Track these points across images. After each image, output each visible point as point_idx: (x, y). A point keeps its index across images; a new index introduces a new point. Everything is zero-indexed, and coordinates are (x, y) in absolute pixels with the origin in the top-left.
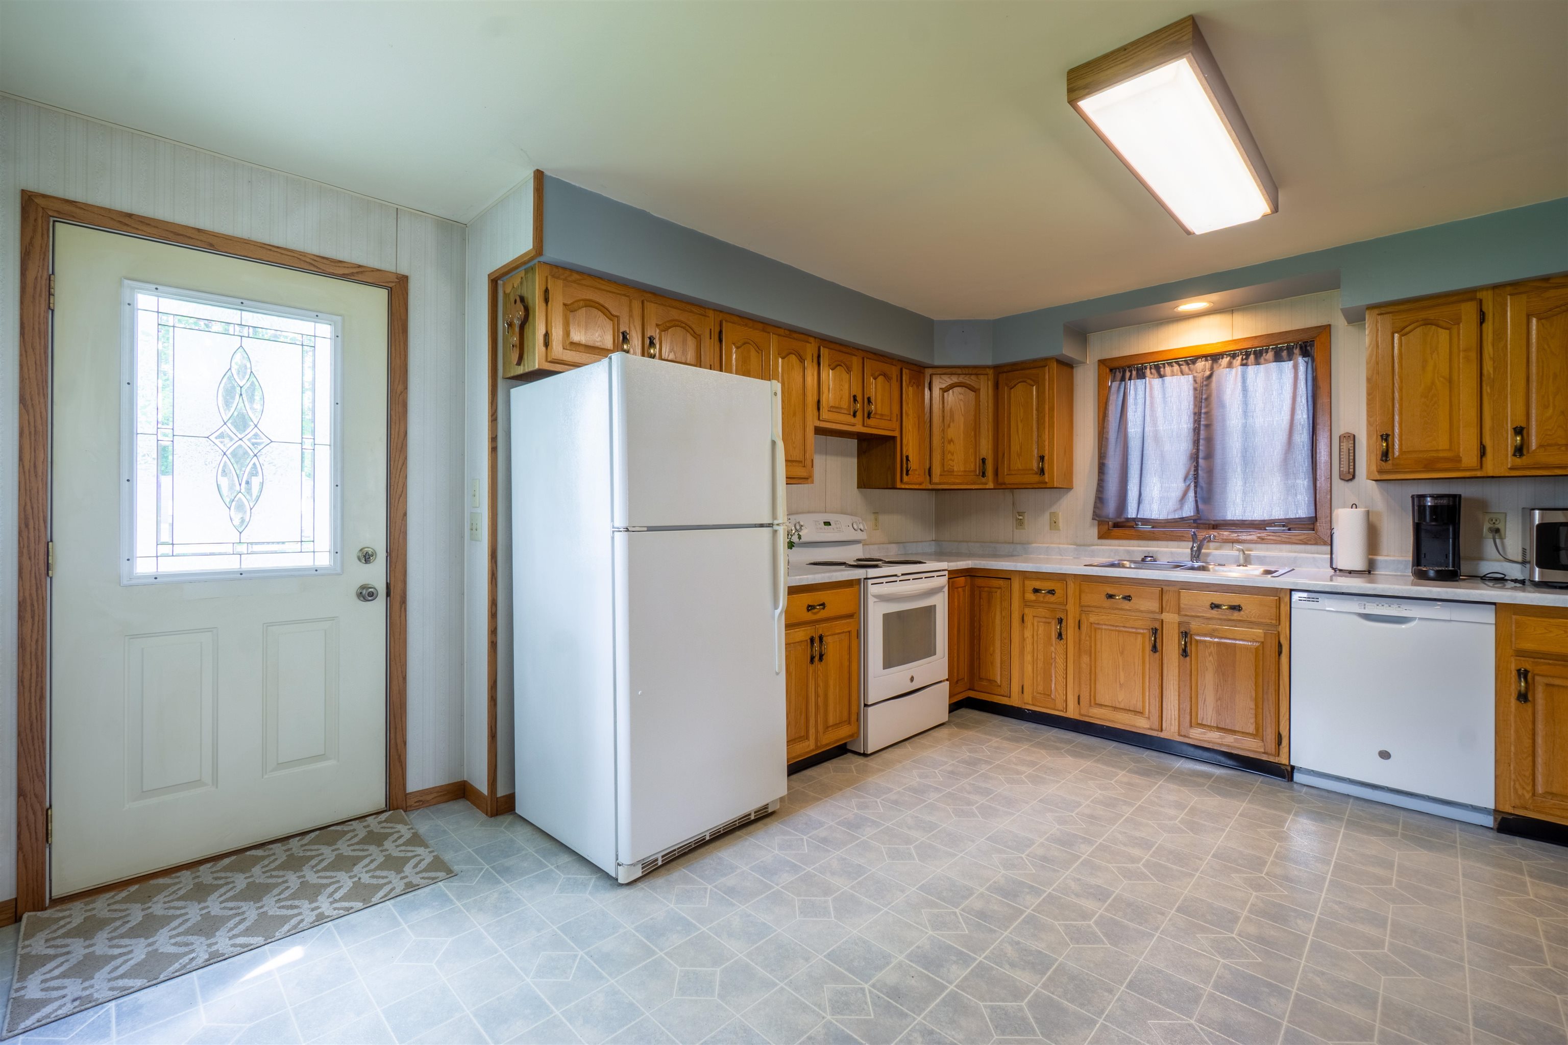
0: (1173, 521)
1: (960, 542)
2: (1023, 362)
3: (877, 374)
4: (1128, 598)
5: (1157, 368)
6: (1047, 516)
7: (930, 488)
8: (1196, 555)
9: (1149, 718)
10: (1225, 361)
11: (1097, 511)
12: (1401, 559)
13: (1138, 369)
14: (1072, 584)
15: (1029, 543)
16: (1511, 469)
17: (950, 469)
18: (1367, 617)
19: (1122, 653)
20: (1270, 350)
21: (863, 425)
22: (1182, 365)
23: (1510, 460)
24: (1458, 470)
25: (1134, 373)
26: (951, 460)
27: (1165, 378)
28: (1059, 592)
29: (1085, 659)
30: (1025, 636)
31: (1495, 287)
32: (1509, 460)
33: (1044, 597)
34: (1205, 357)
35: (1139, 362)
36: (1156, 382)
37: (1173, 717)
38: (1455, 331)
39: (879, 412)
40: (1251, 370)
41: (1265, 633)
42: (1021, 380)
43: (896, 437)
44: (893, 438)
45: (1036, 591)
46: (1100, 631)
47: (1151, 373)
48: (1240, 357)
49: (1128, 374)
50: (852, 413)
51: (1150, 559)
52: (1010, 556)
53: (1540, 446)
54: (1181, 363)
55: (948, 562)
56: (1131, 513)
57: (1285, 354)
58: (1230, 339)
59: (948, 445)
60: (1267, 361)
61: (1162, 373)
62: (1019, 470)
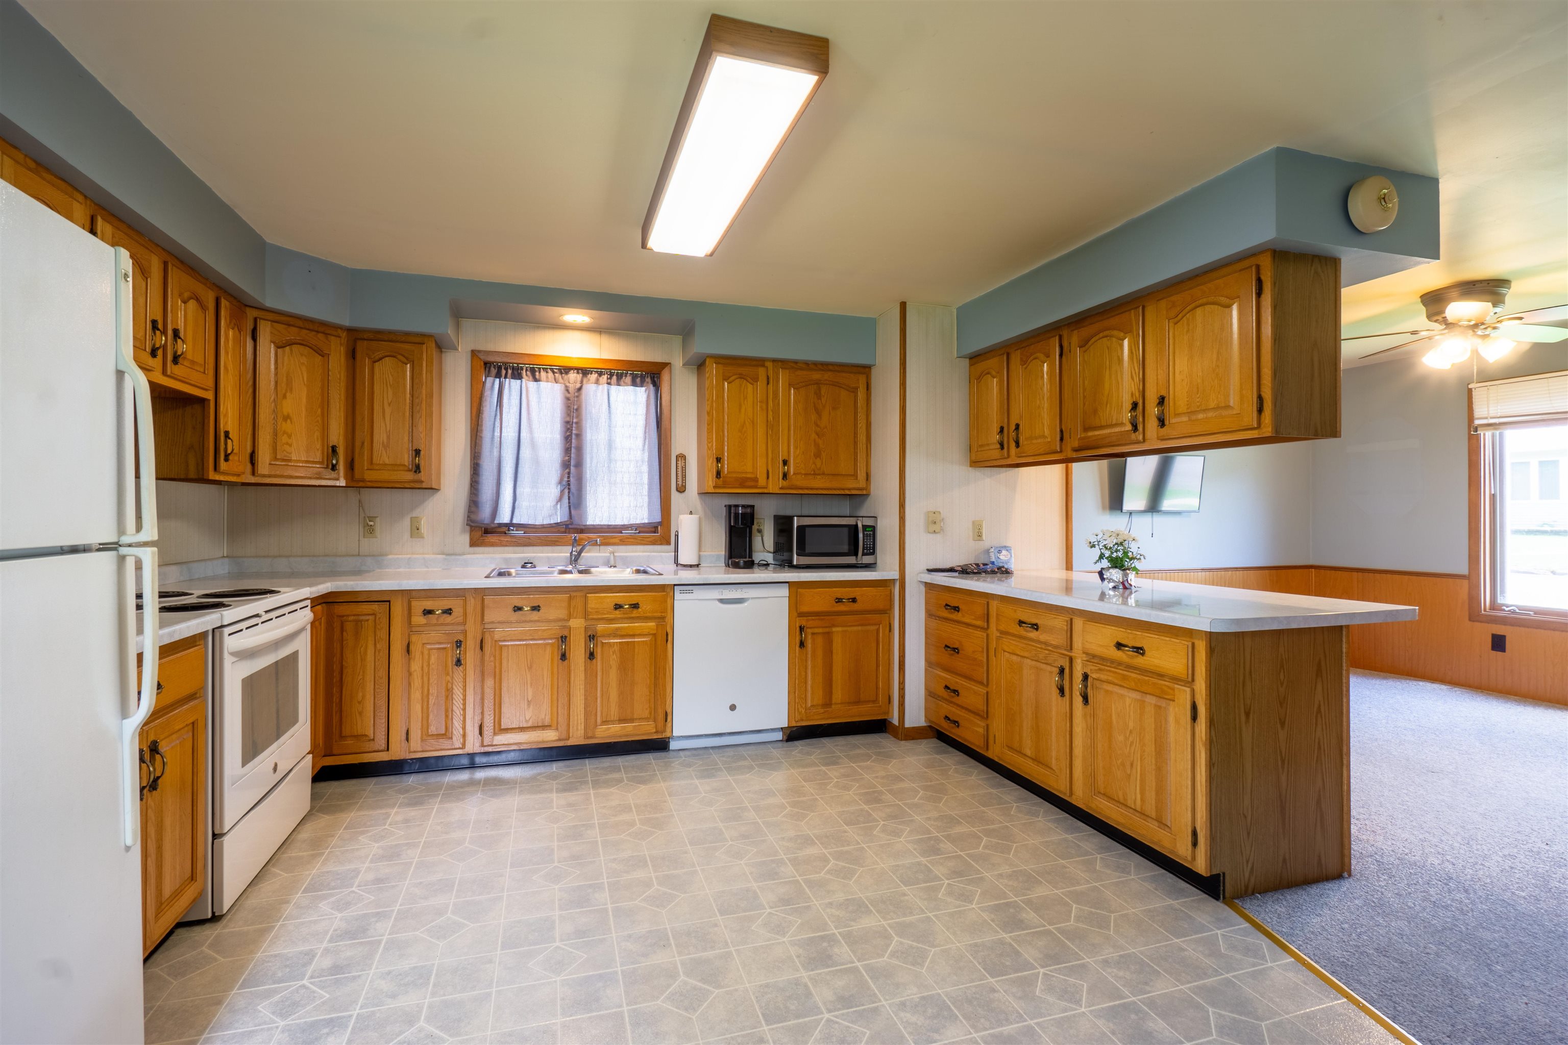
0: (549, 526)
1: (275, 557)
2: (390, 332)
3: (186, 295)
4: (536, 608)
5: (533, 371)
6: (406, 522)
7: (253, 481)
8: (575, 559)
9: (557, 729)
10: (594, 376)
11: (473, 517)
12: (713, 553)
13: (513, 368)
14: (472, 600)
15: (381, 555)
16: (781, 488)
17: (285, 456)
18: (722, 601)
19: (530, 668)
20: (628, 375)
21: (164, 372)
22: (556, 373)
23: (782, 483)
24: (756, 487)
25: (510, 372)
26: (287, 444)
27: (541, 382)
28: (457, 611)
29: (489, 683)
30: (412, 669)
31: (774, 361)
32: (780, 482)
33: (437, 619)
34: (578, 370)
35: (515, 361)
36: (532, 385)
37: (579, 722)
38: (755, 386)
39: (189, 356)
40: (614, 388)
41: (657, 625)
42: (388, 354)
43: (209, 400)
44: (202, 401)
45: (428, 612)
46: (506, 648)
47: (527, 375)
48: (606, 375)
49: (504, 372)
50: (148, 349)
51: (530, 565)
52: (357, 573)
53: (794, 474)
54: (555, 370)
55: (310, 586)
56: (504, 517)
57: (638, 380)
58: (599, 357)
59: (284, 423)
60: (627, 385)
61: (537, 377)
62: (386, 464)
